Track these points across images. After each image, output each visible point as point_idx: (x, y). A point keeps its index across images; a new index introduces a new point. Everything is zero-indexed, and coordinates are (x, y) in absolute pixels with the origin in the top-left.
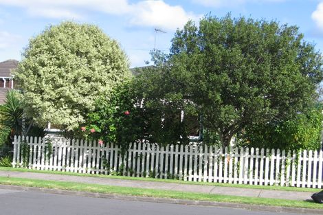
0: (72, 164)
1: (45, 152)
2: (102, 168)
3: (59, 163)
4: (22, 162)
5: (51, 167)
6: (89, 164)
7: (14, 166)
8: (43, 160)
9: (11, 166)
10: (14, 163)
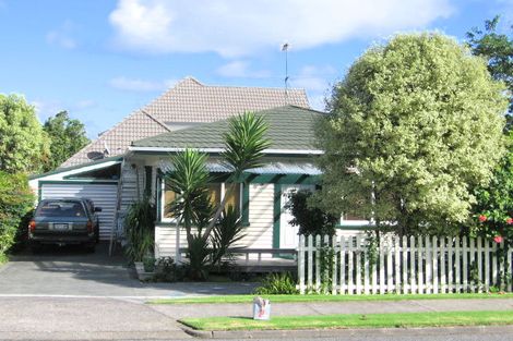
0: (413, 280)
1: (362, 262)
2: (465, 281)
3: (390, 280)
4: (318, 283)
5: (375, 287)
6: (443, 278)
7: (302, 292)
8: (359, 276)
9: (298, 292)
10: (301, 287)
